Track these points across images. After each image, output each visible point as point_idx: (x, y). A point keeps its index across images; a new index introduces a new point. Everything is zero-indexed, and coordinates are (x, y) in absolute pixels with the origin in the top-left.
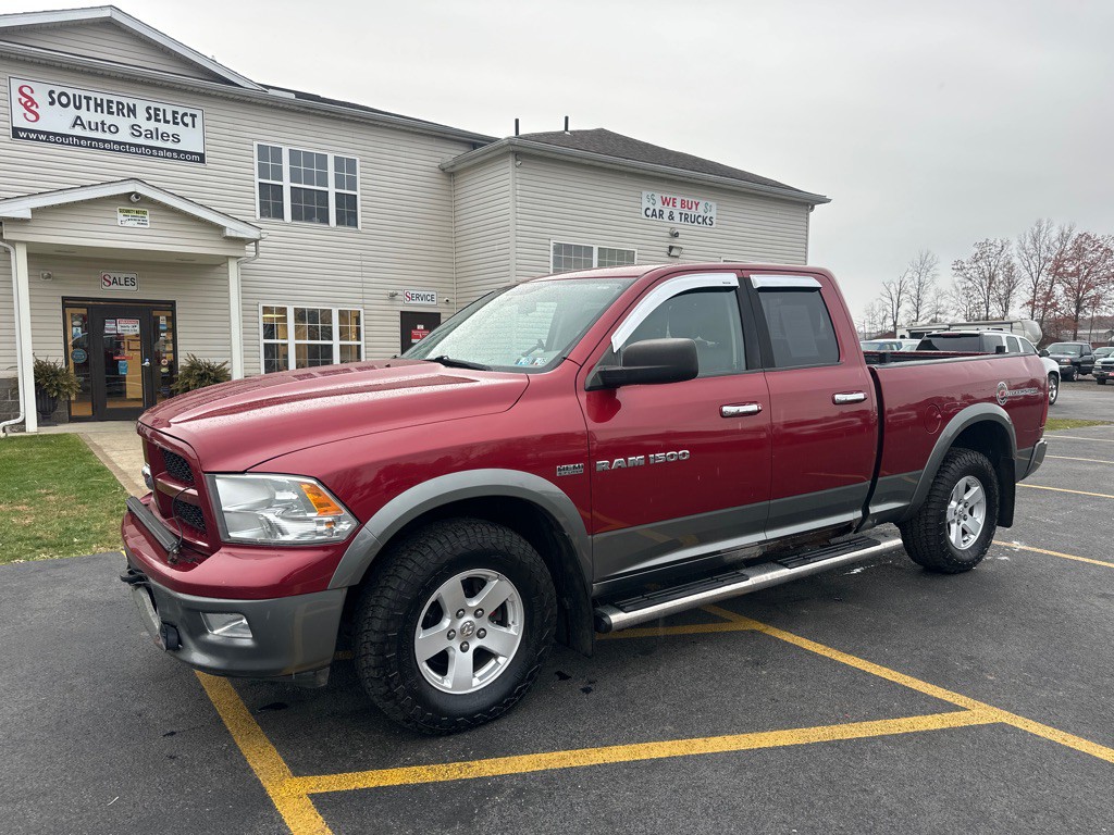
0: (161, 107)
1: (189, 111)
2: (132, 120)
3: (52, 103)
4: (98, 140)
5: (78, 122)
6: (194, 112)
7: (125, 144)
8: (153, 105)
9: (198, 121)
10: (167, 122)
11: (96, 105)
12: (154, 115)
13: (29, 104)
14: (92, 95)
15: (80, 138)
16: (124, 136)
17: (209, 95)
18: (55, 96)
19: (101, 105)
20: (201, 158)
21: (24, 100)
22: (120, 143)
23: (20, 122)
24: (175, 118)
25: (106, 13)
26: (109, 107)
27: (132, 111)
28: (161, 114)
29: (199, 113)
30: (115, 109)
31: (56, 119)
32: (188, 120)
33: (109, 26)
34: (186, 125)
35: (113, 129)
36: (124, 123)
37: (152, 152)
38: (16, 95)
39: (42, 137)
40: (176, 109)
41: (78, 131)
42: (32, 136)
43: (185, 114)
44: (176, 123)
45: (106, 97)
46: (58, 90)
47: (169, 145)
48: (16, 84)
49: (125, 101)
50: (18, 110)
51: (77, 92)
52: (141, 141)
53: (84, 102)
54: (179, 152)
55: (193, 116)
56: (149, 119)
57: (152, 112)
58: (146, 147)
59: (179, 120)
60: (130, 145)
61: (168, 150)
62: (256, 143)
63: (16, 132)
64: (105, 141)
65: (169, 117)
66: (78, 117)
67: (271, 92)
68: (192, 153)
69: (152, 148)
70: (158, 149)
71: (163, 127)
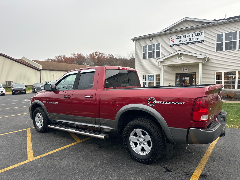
0: (195, 33)
1: (201, 32)
2: (190, 38)
3: (176, 39)
4: (183, 43)
5: (180, 41)
6: (202, 32)
7: (188, 43)
8: (193, 33)
9: (203, 34)
10: (196, 36)
11: (183, 37)
12: (194, 35)
13: (173, 40)
14: (182, 35)
15: (180, 44)
16: (188, 41)
17: (206, 27)
18: (177, 37)
19: (184, 37)
20: (203, 41)
21: (172, 40)
22: (187, 43)
23: (171, 44)
24: (198, 34)
25: (185, 19)
26: (185, 36)
27: (190, 36)
28: (195, 35)
29: (203, 32)
30: (186, 37)
31: (177, 42)
32: (201, 34)
33: (186, 21)
34: (200, 35)
35: (186, 40)
36: (188, 39)
37: (193, 43)
38: (171, 39)
39: (174, 45)
40: (198, 33)
41: (180, 43)
42: (173, 46)
43: (200, 33)
44: (198, 36)
45: (185, 35)
46: (177, 36)
47: (197, 40)
48: (171, 37)
49: (188, 34)
50: (171, 41)
51: (180, 36)
52: (191, 41)
53: (181, 37)
54: (198, 41)
55: (202, 33)
56: (192, 36)
57: (193, 35)
58: (192, 42)
59: (199, 35)
60: (189, 43)
61: (196, 42)
62: (216, 34)
63: (170, 46)
64: (184, 43)
65: (197, 35)
66: (180, 40)
67: (219, 21)
68: (201, 41)
69: (193, 42)
70: (194, 42)
71: (195, 37)
